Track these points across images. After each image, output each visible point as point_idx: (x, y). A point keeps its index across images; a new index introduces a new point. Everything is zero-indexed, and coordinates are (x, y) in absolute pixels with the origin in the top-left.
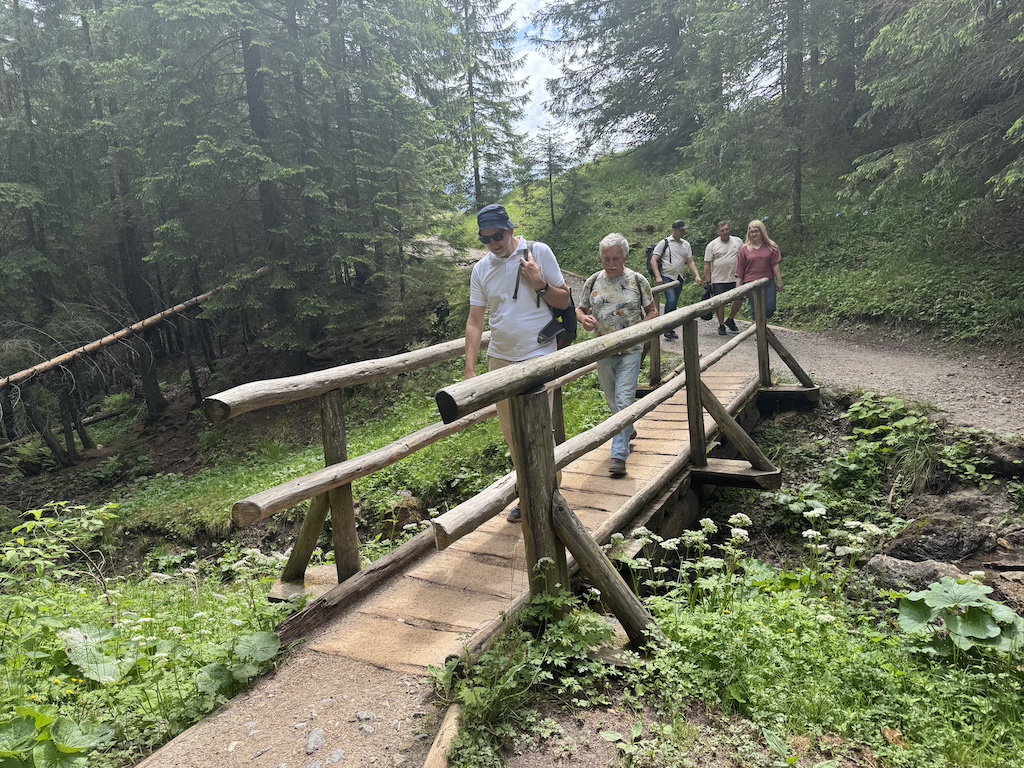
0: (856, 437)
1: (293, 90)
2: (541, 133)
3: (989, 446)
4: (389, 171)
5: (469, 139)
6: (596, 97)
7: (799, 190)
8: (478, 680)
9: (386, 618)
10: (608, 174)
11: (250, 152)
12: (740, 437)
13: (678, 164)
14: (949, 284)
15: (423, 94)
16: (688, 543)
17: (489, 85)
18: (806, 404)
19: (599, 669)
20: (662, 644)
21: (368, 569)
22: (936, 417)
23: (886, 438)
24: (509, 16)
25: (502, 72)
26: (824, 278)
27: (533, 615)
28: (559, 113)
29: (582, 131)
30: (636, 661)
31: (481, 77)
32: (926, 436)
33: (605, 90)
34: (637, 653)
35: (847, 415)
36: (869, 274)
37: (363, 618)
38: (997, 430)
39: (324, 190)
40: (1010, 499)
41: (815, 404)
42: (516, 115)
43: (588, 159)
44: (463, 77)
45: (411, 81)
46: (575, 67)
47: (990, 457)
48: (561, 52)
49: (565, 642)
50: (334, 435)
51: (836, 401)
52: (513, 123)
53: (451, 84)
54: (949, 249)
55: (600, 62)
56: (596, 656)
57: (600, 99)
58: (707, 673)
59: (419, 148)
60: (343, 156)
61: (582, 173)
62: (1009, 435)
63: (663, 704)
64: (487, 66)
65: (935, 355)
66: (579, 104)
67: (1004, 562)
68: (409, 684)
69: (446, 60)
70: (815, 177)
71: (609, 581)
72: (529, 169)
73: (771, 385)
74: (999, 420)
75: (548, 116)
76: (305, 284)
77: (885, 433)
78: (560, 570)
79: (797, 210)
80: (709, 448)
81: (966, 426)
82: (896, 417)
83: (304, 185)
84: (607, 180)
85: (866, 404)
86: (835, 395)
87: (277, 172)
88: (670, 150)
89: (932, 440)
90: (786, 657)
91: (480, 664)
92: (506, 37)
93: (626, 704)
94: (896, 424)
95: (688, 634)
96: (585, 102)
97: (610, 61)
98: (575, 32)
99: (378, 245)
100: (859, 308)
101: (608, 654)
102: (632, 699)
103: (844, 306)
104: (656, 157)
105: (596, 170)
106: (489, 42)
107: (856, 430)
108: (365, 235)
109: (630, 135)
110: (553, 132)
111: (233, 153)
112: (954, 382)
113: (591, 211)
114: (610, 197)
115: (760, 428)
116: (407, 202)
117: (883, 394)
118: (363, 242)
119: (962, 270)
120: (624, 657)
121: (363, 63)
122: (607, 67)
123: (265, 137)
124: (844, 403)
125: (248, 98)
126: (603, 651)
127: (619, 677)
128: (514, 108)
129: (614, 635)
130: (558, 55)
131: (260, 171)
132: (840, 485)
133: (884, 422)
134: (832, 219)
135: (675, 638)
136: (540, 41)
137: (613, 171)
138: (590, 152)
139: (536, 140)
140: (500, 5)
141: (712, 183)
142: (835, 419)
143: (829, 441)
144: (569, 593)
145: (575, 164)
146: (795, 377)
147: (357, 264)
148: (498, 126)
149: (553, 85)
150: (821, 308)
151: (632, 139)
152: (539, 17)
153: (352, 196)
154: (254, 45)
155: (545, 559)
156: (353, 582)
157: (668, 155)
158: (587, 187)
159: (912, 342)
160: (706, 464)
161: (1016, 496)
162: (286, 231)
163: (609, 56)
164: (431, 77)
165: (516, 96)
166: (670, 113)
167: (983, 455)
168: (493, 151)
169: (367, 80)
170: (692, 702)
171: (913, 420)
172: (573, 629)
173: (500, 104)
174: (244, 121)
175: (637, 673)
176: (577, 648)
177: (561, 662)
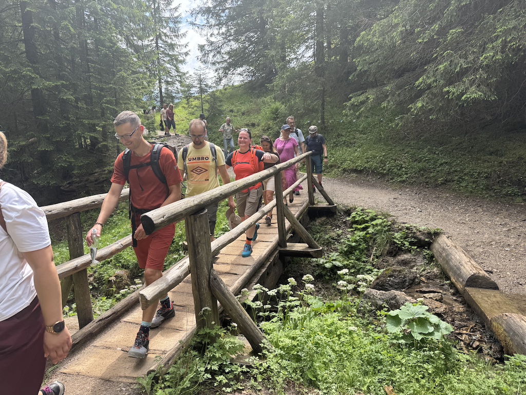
0: (354, 229)
1: (53, 38)
2: (196, 71)
3: (414, 233)
4: (111, 87)
5: (157, 72)
6: (224, 56)
7: (323, 109)
8: (167, 384)
9: (110, 348)
10: (231, 95)
11: (26, 71)
12: (302, 232)
13: (266, 93)
14: (392, 155)
15: (131, 47)
16: (281, 292)
17: (167, 45)
18: (330, 213)
19: (237, 369)
20: (270, 351)
21: (98, 319)
22: (390, 219)
23: (368, 230)
24: (178, 10)
25: (174, 39)
26: (336, 151)
27: (199, 341)
28: (205, 62)
29: (217, 73)
30: (257, 362)
31: (163, 40)
32: (386, 228)
33: (228, 53)
34: (257, 357)
35: (350, 218)
36: (356, 150)
37: (95, 349)
38: (417, 225)
39: (72, 95)
40: (425, 258)
41: (334, 213)
42: (182, 62)
43: (220, 87)
44: (153, 40)
45: (123, 39)
46: (213, 39)
47: (415, 238)
48: (206, 31)
49: (217, 355)
50: (75, 240)
51: (344, 211)
52: (180, 66)
53: (146, 42)
54: (391, 139)
55: (226, 38)
56: (235, 361)
57: (227, 57)
58: (295, 365)
59: (128, 75)
60: (83, 77)
61: (218, 94)
62: (423, 227)
63: (272, 385)
64: (166, 35)
65: (387, 189)
66: (215, 59)
67: (424, 289)
68: (124, 389)
69: (143, 29)
70: (330, 102)
71: (242, 318)
72: (189, 90)
73: (314, 204)
74: (418, 220)
75: (199, 63)
76: (59, 148)
77: (367, 227)
78: (214, 314)
79: (323, 119)
80: (287, 238)
81: (404, 223)
82: (373, 219)
83: (59, 92)
84: (231, 99)
85: (358, 213)
86: (344, 209)
87: (42, 84)
88: (262, 85)
89: (389, 230)
90: (334, 351)
91: (168, 373)
92: (176, 21)
93: (252, 387)
94: (372, 223)
95: (284, 343)
96: (218, 58)
97: (231, 38)
98: (213, 21)
99: (103, 127)
100: (352, 166)
101: (241, 359)
102: (256, 384)
103: (345, 166)
104: (255, 89)
105: (225, 93)
106: (167, 23)
107: (354, 226)
108: (96, 122)
109: (242, 77)
110: (202, 72)
111: (15, 72)
112: (397, 202)
113: (223, 114)
114: (232, 107)
115: (310, 226)
116: (121, 104)
117: (366, 208)
118: (94, 125)
119: (397, 149)
120: (250, 360)
121: (95, 27)
122: (229, 41)
123: (35, 63)
124: (348, 212)
125: (25, 41)
126: (238, 357)
127: (248, 372)
128: (181, 58)
129: (244, 347)
130: (204, 32)
131: (32, 83)
132: (348, 253)
133: (367, 222)
134: (339, 123)
135: (277, 346)
136: (195, 24)
137: (234, 94)
138: (222, 84)
139: (193, 75)
140: (172, 4)
141: (283, 103)
142: (344, 220)
143: (342, 231)
144: (220, 327)
145: (214, 89)
146: (325, 200)
147: (91, 138)
148: (172, 67)
149: (202, 48)
150: (335, 166)
151: (243, 79)
152: (194, 12)
153: (88, 99)
154: (28, 11)
155: (206, 308)
156: (89, 328)
157: (260, 88)
158: (221, 101)
159: (376, 182)
160: (286, 246)
161: (427, 256)
162: (48, 118)
163: (230, 35)
164: (135, 38)
165: (182, 51)
166: (261, 67)
167: (412, 237)
168: (169, 80)
169: (98, 36)
170: (288, 382)
171: (380, 221)
172: (222, 347)
173: (173, 55)
174: (22, 53)
175: (257, 368)
176: (224, 358)
177: (215, 368)
